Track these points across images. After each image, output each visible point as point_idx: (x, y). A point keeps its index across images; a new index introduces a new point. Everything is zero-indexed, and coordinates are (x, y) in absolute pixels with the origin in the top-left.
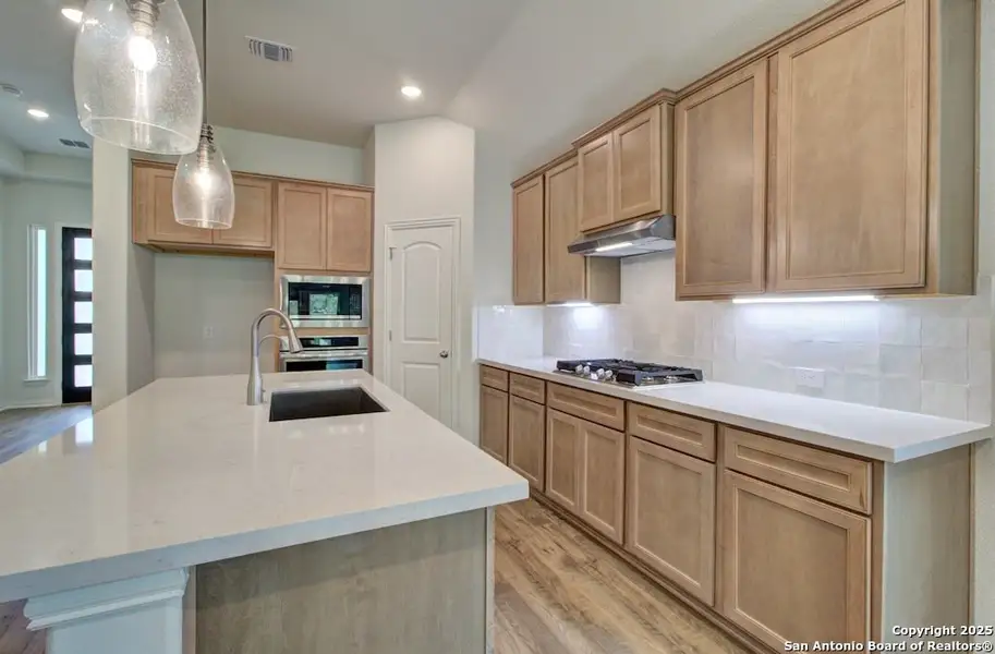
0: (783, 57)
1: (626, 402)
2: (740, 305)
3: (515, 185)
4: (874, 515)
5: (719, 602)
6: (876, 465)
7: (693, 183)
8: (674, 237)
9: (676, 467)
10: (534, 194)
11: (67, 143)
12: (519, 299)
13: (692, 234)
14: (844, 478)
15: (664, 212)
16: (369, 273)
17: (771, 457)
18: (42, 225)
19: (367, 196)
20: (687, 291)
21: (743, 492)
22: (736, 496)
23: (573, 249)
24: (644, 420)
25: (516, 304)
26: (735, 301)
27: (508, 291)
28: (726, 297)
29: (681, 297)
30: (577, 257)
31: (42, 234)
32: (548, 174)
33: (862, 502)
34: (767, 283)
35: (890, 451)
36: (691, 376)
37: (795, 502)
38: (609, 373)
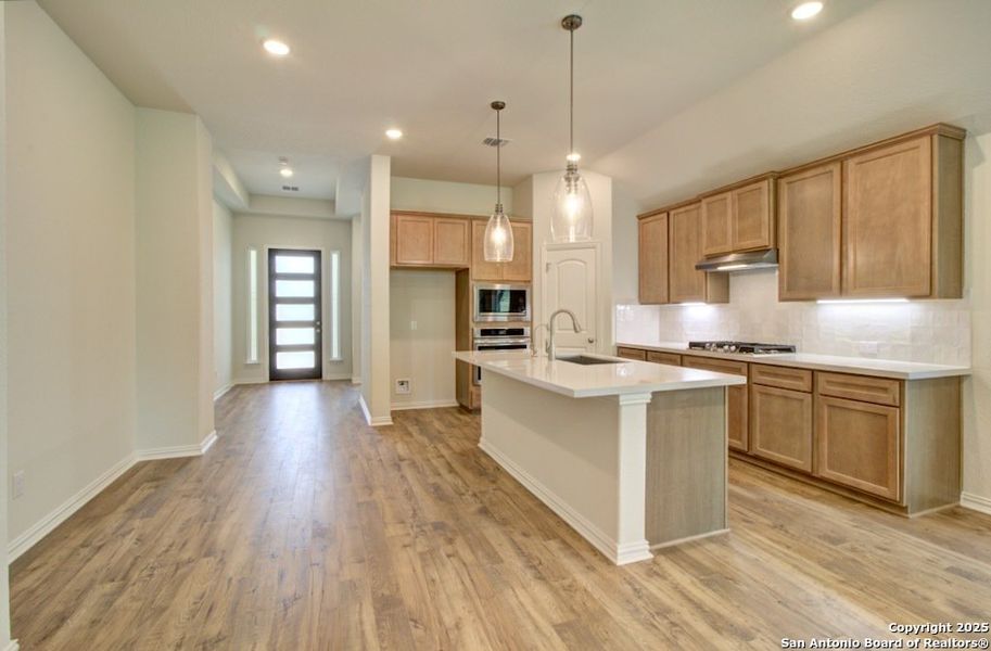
0: (851, 164)
1: (749, 363)
2: (821, 304)
3: (640, 218)
4: (901, 406)
5: (815, 469)
6: (901, 382)
7: (792, 228)
8: (778, 261)
9: (786, 397)
10: (659, 225)
11: (285, 188)
12: (644, 300)
13: (791, 261)
14: (885, 390)
15: (771, 247)
16: (529, 282)
17: (846, 385)
18: (254, 247)
19: (528, 225)
20: (788, 296)
21: (829, 406)
22: (826, 409)
23: (698, 268)
24: (762, 373)
25: (642, 304)
26: (819, 302)
27: (634, 295)
28: (814, 299)
29: (782, 299)
30: (701, 273)
31: (253, 254)
32: (672, 213)
33: (895, 401)
34: (842, 291)
35: (907, 374)
36: (788, 350)
37: (860, 406)
38: (733, 348)
